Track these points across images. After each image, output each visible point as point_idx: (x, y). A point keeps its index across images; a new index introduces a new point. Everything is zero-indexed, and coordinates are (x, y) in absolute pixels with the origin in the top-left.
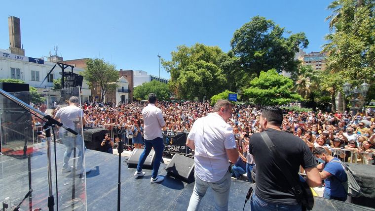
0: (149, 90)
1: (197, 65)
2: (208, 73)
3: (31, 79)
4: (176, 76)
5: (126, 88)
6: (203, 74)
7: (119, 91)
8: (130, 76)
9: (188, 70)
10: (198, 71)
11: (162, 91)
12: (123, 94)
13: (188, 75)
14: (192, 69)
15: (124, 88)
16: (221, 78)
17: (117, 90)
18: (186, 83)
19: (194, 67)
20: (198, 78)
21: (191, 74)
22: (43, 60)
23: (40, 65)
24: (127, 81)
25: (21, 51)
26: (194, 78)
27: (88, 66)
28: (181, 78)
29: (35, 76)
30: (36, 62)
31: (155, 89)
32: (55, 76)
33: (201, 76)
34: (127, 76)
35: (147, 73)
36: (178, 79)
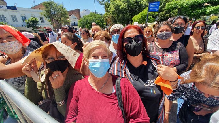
0: (87, 20)
3: (12, 22)
4: (107, 7)
6: (128, 1)
8: (78, 13)
13: (115, 4)
15: (76, 23)
18: (114, 11)
20: (123, 6)
22: (16, 7)
23: (14, 10)
24: (77, 18)
25: (4, 3)
26: (120, 6)
27: (45, 7)
28: (110, 9)
29: (14, 19)
30: (12, 9)
31: (91, 19)
32: (27, 18)
33: (126, 3)
34: (76, 14)
35: (90, 10)
36: (108, 9)
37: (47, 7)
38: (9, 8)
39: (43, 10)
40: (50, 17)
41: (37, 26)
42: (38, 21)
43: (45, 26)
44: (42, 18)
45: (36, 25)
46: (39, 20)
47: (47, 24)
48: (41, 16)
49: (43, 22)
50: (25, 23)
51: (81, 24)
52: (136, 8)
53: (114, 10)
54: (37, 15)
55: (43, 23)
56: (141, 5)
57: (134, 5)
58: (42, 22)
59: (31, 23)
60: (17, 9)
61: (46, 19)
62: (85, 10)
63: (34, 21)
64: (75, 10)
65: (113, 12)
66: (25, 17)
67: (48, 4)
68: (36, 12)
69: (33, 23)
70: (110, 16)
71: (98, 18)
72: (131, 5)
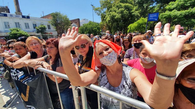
0: (86, 28)
1: (118, 6)
2: (125, 11)
3: (25, 27)
4: (103, 18)
6: (122, 12)
8: (78, 22)
9: (111, 11)
10: (118, 11)
11: (94, 28)
13: (111, 15)
14: (114, 10)
16: (136, 14)
19: (115, 9)
20: (118, 16)
21: (114, 13)
22: (29, 17)
23: (28, 19)
24: (77, 26)
25: (20, 13)
26: (115, 16)
27: (53, 17)
28: (106, 18)
29: (27, 26)
30: (26, 18)
31: (90, 27)
32: (37, 25)
33: (121, 14)
34: (76, 22)
35: (88, 20)
36: (105, 19)
37: (54, 17)
38: (24, 17)
39: (51, 19)
40: (56, 25)
42: (46, 28)
43: (51, 32)
44: (49, 26)
45: (44, 31)
46: (46, 27)
47: (53, 30)
48: (49, 24)
49: (50, 29)
50: (36, 30)
51: (81, 30)
52: (129, 18)
53: (110, 19)
54: (46, 23)
55: (49, 30)
56: (133, 16)
57: (127, 15)
58: (48, 29)
59: (40, 30)
60: (30, 18)
61: (52, 26)
62: (84, 20)
63: (43, 28)
64: (75, 19)
65: (109, 21)
66: (36, 25)
67: (55, 15)
68: (45, 20)
69: (42, 30)
70: (105, 24)
71: (96, 26)
72: (124, 16)
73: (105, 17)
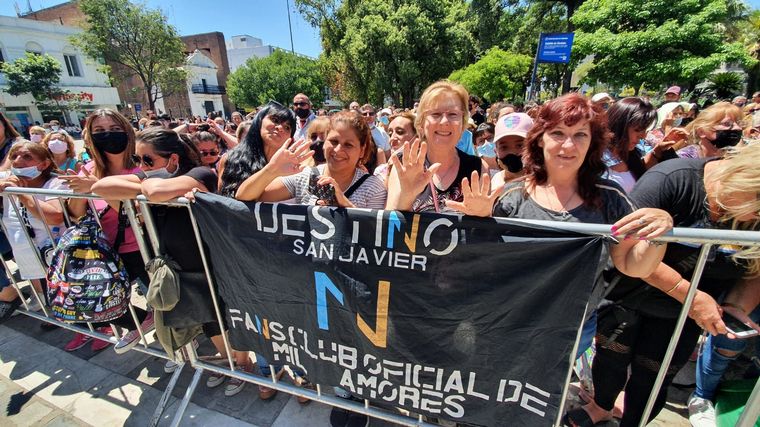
0: (265, 77)
2: (422, 18)
4: (335, 39)
5: (213, 81)
6: (410, 21)
7: (196, 91)
8: (218, 50)
9: (367, 12)
10: (395, 15)
11: (301, 80)
12: (209, 98)
13: (368, 28)
14: (378, 9)
15: (208, 83)
16: (459, 33)
17: (189, 86)
18: (365, 50)
20: (396, 36)
21: (375, 22)
24: (213, 65)
26: (387, 34)
27: (89, 18)
28: (349, 41)
31: (282, 73)
32: (7, 54)
33: (406, 28)
34: (209, 50)
35: (260, 40)
36: (342, 42)
37: (96, 15)
39: (79, 27)
40: (109, 56)
41: (51, 87)
42: (58, 71)
43: (87, 90)
44: (73, 58)
45: (48, 85)
46: (59, 63)
47: (95, 82)
48: (71, 52)
49: (77, 74)
51: (241, 87)
52: (435, 46)
53: (366, 46)
54: (54, 45)
55: (75, 79)
56: (451, 39)
57: (429, 35)
58: (70, 75)
59: (27, 78)
61: (91, 61)
62: (243, 40)
63: (42, 69)
65: (361, 52)
68: (47, 32)
69: (36, 77)
70: (342, 65)
71: (304, 71)
72: (420, 36)
73: (341, 36)
